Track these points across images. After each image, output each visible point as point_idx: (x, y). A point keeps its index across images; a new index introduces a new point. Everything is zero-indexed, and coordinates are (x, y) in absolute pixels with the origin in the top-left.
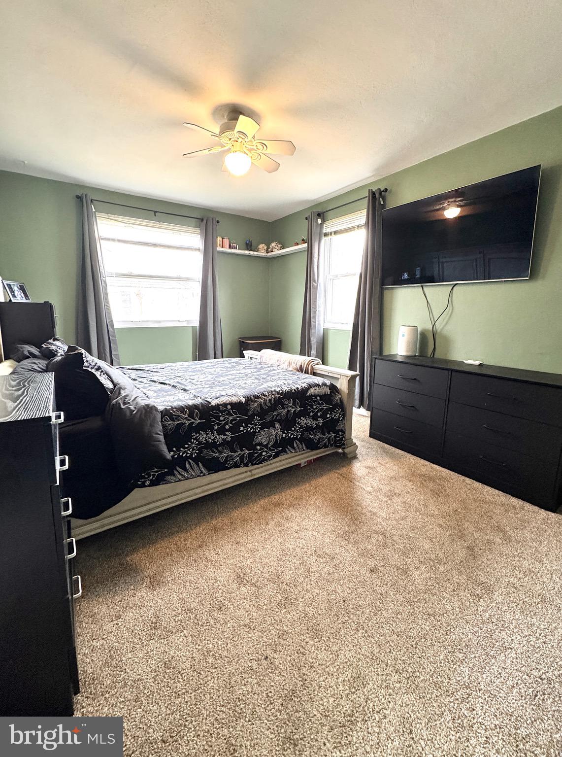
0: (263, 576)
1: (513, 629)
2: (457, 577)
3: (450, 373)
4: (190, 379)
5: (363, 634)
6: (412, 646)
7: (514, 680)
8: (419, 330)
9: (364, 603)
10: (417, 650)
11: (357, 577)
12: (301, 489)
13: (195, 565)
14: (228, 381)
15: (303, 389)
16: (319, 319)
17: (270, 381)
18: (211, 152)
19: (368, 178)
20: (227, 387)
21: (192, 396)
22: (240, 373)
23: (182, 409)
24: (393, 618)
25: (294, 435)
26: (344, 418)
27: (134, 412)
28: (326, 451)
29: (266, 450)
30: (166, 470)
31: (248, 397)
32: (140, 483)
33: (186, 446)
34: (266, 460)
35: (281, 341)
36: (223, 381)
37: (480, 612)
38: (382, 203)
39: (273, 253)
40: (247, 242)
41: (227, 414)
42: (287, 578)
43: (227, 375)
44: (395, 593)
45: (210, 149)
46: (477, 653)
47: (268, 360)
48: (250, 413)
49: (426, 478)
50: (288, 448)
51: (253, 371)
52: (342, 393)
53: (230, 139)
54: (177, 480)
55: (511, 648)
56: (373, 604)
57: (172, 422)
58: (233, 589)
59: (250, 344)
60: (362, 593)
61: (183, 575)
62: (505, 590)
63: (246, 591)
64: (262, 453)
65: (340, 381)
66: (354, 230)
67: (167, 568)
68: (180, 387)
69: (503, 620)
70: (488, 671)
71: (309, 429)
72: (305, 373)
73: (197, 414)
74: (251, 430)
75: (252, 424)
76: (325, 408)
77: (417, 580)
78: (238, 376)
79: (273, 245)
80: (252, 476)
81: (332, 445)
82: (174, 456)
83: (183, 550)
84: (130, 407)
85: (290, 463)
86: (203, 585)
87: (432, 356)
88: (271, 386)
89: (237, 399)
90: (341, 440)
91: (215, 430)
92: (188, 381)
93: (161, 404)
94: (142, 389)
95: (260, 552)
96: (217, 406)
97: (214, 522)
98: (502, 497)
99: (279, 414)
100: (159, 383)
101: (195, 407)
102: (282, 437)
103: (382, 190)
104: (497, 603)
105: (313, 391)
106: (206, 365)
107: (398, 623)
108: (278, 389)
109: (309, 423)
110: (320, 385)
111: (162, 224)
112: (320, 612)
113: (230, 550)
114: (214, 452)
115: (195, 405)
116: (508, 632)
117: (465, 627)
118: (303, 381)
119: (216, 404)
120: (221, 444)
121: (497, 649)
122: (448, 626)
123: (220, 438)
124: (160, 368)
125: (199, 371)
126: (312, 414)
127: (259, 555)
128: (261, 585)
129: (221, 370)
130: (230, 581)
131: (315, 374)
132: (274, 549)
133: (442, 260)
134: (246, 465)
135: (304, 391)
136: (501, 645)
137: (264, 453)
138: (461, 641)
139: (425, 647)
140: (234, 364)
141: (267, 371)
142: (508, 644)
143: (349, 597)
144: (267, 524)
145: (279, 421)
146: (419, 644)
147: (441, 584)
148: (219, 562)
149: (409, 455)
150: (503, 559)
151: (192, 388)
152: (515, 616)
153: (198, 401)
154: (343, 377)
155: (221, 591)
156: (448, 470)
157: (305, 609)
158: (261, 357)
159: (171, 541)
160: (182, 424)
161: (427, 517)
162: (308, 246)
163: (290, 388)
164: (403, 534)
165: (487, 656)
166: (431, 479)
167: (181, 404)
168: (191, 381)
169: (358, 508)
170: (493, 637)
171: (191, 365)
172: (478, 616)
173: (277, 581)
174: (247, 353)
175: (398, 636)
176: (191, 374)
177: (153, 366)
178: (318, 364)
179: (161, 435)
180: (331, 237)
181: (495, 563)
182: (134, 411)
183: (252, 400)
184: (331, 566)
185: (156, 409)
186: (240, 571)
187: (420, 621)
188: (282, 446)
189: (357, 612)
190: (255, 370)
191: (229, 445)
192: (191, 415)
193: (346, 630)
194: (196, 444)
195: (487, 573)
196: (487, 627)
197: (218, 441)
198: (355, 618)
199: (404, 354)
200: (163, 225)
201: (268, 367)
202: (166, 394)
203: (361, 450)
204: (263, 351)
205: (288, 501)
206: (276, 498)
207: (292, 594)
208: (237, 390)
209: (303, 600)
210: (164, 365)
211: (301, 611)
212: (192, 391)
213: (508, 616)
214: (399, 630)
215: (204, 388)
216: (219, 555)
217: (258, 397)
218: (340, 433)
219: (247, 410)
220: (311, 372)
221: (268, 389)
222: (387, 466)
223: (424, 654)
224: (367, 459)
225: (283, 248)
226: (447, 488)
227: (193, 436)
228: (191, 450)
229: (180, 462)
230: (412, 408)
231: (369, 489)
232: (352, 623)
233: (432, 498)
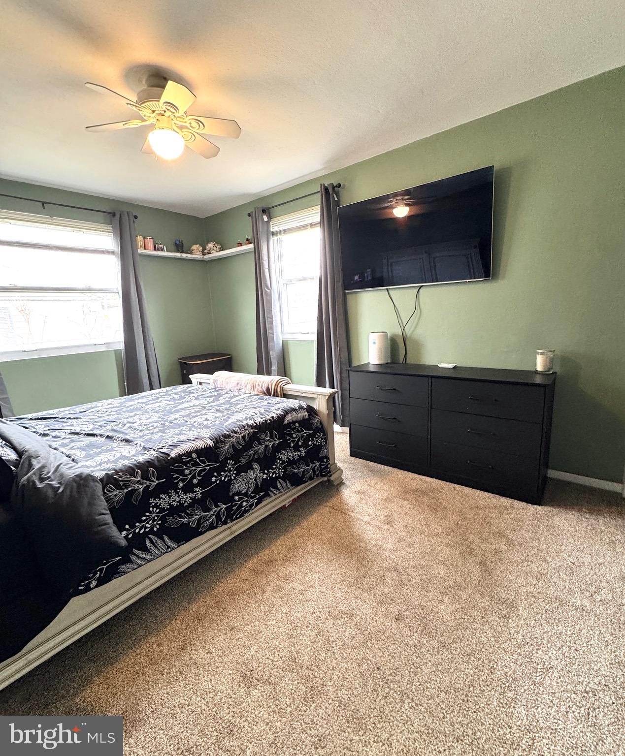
0: (276, 666)
1: (547, 644)
2: (481, 600)
3: (430, 380)
4: (128, 422)
5: (410, 704)
6: (464, 701)
7: (566, 704)
8: (389, 335)
9: (400, 663)
10: (470, 704)
11: (384, 632)
12: (292, 536)
13: (181, 679)
14: (182, 418)
15: (278, 417)
16: (276, 330)
17: (237, 411)
18: (126, 126)
19: (319, 171)
20: (184, 428)
21: (139, 449)
22: (194, 406)
23: (131, 471)
24: (435, 672)
25: (276, 474)
26: (326, 443)
27: (60, 490)
28: (312, 484)
29: (246, 499)
30: (119, 558)
31: (216, 439)
32: (83, 587)
33: (144, 518)
34: (248, 511)
35: (231, 358)
36: (176, 419)
37: (513, 635)
38: (336, 199)
39: (211, 255)
40: (178, 243)
41: (193, 465)
42: (306, 659)
43: (178, 411)
44: (428, 639)
45: (126, 121)
46: (525, 685)
47: (224, 384)
48: (221, 458)
49: (419, 493)
50: (271, 491)
51: (210, 401)
52: (321, 415)
53: (154, 112)
54: (135, 567)
55: (552, 668)
56: (410, 662)
57: (119, 491)
58: (241, 697)
59: (194, 365)
60: (395, 651)
61: (168, 699)
62: (526, 602)
63: (259, 694)
64: (242, 503)
65: (317, 401)
66: (307, 229)
67: (142, 695)
68: (119, 438)
69: (535, 637)
70: (541, 703)
71: (291, 463)
72: (274, 396)
73: (153, 472)
74: (225, 478)
75: (225, 471)
76: (305, 435)
77: (444, 617)
78: (193, 411)
79: (210, 245)
80: (232, 534)
81: (317, 476)
82: (128, 535)
83: (159, 661)
84: (51, 484)
85: (274, 507)
86: (200, 705)
87: (404, 362)
88: (241, 419)
89: (203, 443)
90: (327, 467)
91: (180, 489)
92: (126, 427)
93: (98, 468)
94: (62, 449)
95: (263, 633)
96: (178, 458)
97: (194, 607)
98: (492, 499)
99: (256, 452)
100: (85, 434)
101: (149, 463)
102: (263, 479)
103: (335, 185)
104: (524, 619)
105: (290, 418)
106: (145, 400)
107: (441, 677)
108: (251, 422)
109: (290, 456)
110: (296, 410)
111: (54, 219)
112: (355, 693)
113: (224, 643)
114: (182, 517)
115: (148, 462)
116: (543, 649)
117: (505, 658)
118: (276, 408)
119: (177, 455)
120: (190, 505)
121: (541, 673)
122: (490, 662)
123: (187, 498)
124: (80, 412)
125: (138, 409)
126: (292, 445)
127: (264, 637)
128: (277, 680)
129: (168, 405)
130: (236, 687)
131: (285, 396)
132: (280, 624)
133: (390, 261)
134: (225, 523)
135: (281, 418)
136: (542, 667)
137: (244, 504)
138: (507, 676)
139: (476, 696)
140: (183, 394)
141: (227, 399)
142: (548, 663)
143: (382, 661)
144: (264, 592)
145: (257, 461)
146: (469, 695)
147: (468, 614)
148: (214, 664)
149: (396, 470)
150: (514, 568)
151: (136, 436)
152: (544, 629)
153: (152, 455)
154: (321, 396)
155: (226, 706)
156: (437, 480)
157: (337, 694)
158: (215, 381)
159: (138, 652)
160: (134, 491)
161: (433, 538)
162: (254, 246)
163: (264, 419)
164: (415, 564)
165: (535, 685)
166: (424, 493)
167: (127, 463)
168: (131, 425)
169: (361, 544)
170: (533, 660)
171: (124, 402)
172: (512, 640)
173: (294, 667)
174: (195, 378)
175: (446, 693)
176: (128, 414)
177: (69, 410)
178: (287, 383)
179: (107, 514)
180: (281, 237)
181: (509, 574)
182: (59, 488)
183: (222, 442)
184: (352, 627)
185: (94, 479)
186: (244, 668)
187: (462, 665)
188: (264, 489)
189: (396, 678)
190: (212, 399)
191: (201, 504)
192: (145, 476)
193: (390, 706)
194: (157, 513)
195: (506, 587)
196: (524, 651)
197: (185, 502)
198: (396, 686)
199: (377, 362)
200: (56, 219)
201: (227, 393)
202: (99, 450)
203: (346, 475)
204: (217, 374)
205: (281, 555)
206: (265, 554)
207: (317, 680)
208: (199, 430)
209: (332, 682)
210: (85, 407)
211: (334, 699)
212: (139, 441)
213: (538, 631)
214: (444, 685)
215: (152, 433)
216: (211, 653)
217: (229, 436)
218: (325, 460)
219: (218, 455)
220: (281, 394)
221: (239, 424)
222: (378, 486)
223: (478, 707)
224: (355, 482)
225: (222, 249)
226: (442, 501)
227: (151, 503)
228: (150, 522)
229: (138, 543)
230: (394, 420)
231: (366, 518)
232: (395, 695)
233: (431, 515)
